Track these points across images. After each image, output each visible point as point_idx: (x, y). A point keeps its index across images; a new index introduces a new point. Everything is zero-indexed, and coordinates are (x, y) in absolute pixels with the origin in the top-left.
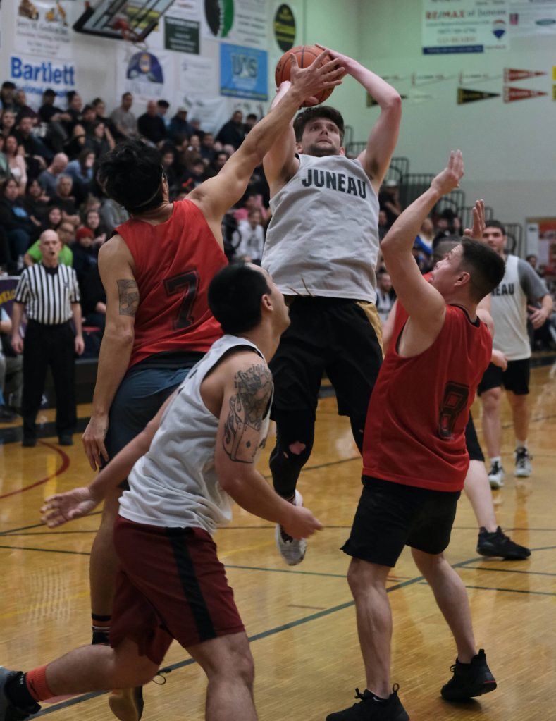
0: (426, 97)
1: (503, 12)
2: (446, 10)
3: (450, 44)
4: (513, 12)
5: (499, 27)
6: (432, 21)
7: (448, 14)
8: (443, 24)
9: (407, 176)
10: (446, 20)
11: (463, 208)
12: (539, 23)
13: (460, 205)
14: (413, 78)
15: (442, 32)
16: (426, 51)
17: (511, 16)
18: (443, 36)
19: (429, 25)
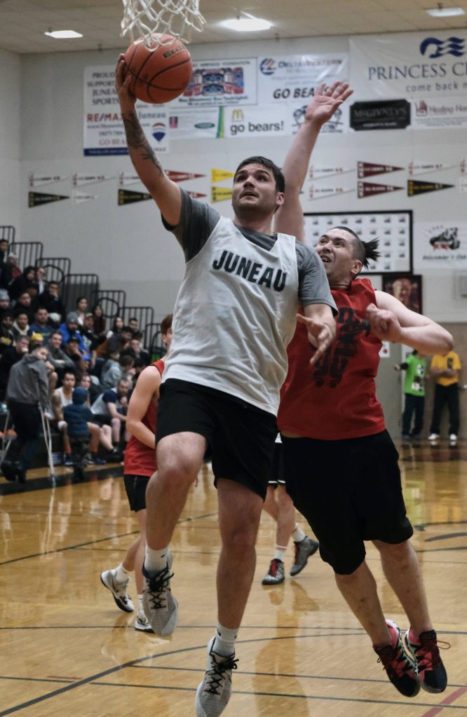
0: (87, 197)
1: (164, 116)
2: (107, 113)
3: (111, 146)
4: (174, 115)
5: (159, 129)
6: (93, 123)
7: (109, 116)
8: (104, 126)
9: (69, 275)
10: (108, 122)
11: (124, 308)
12: (197, 126)
13: (121, 305)
14: (75, 179)
15: (103, 134)
16: (88, 152)
17: (171, 118)
18: (105, 138)
19: (89, 127)
